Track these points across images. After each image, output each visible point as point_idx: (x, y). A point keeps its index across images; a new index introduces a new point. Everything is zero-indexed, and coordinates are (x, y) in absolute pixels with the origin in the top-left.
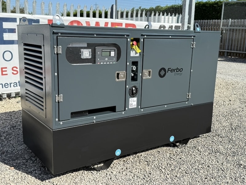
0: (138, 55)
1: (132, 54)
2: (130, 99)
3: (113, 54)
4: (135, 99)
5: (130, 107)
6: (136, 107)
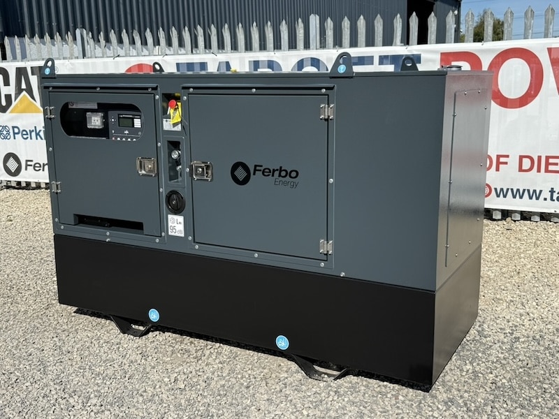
0: (179, 128)
1: (167, 125)
2: (170, 217)
3: (137, 123)
4: (180, 219)
5: (170, 233)
6: (183, 235)
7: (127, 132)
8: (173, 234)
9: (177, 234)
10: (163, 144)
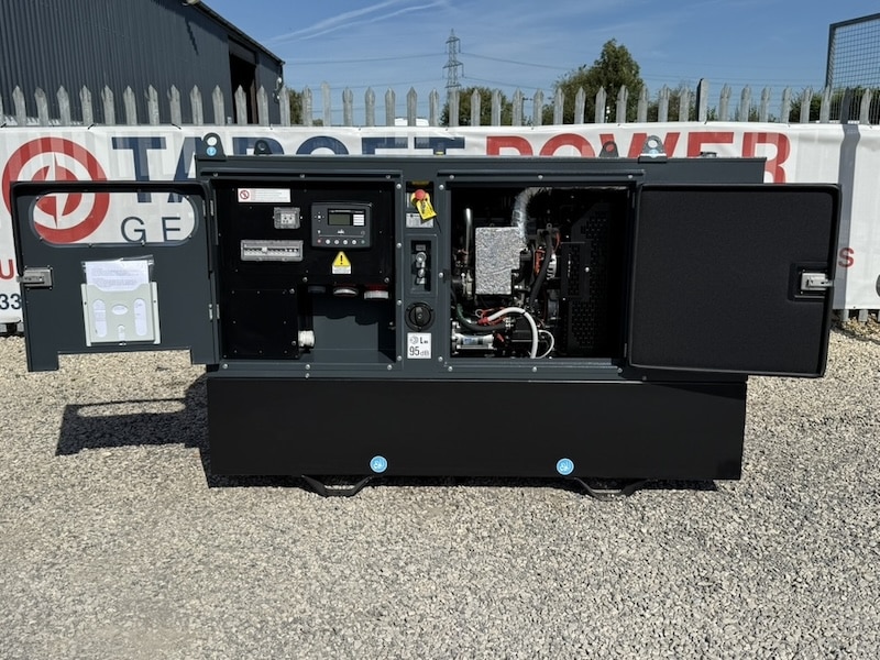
0: (431, 224)
1: (412, 221)
2: (410, 336)
3: (359, 220)
4: (427, 337)
5: (409, 356)
6: (429, 357)
7: (342, 232)
8: (415, 357)
9: (420, 357)
10: (404, 245)
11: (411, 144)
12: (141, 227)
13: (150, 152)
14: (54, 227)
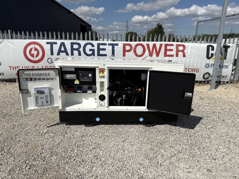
11: (107, 44)
12: (52, 60)
13: (54, 45)
14: (34, 60)
